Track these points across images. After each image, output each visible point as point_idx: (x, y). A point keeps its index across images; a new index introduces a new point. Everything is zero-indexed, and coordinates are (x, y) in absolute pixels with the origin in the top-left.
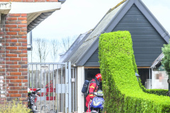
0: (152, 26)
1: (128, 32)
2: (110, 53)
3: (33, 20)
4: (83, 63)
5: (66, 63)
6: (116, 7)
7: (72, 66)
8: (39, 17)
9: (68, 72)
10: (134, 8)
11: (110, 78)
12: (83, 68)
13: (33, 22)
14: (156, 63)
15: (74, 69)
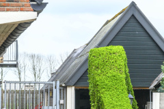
0: (154, 41)
1: (121, 47)
2: (99, 71)
3: (10, 32)
4: (73, 83)
5: (54, 83)
6: (113, 19)
7: (61, 86)
8: (17, 28)
9: (56, 92)
10: (133, 20)
11: (99, 101)
12: (73, 88)
13: (11, 34)
14: (155, 83)
15: (63, 89)
